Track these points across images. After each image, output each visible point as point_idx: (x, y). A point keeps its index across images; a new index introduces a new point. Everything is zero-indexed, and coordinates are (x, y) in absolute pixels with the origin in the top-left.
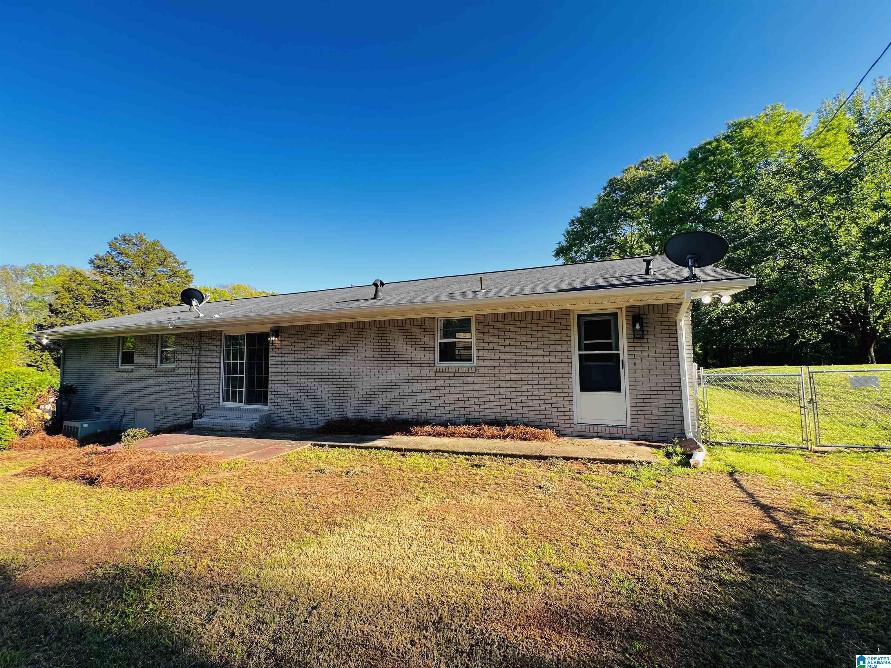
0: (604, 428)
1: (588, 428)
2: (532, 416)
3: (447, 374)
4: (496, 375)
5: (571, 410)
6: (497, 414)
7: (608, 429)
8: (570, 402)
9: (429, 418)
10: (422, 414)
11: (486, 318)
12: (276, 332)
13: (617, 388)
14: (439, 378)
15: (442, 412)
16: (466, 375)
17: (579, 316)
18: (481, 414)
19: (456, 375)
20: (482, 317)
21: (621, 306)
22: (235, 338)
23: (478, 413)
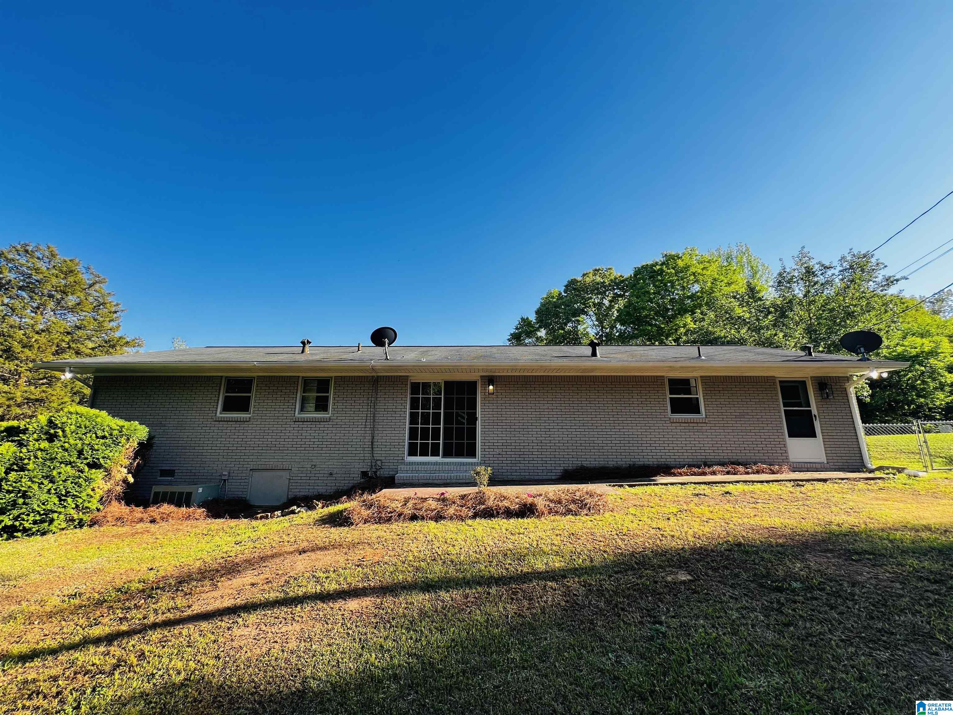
0: (811, 465)
1: (800, 465)
2: (758, 458)
3: (682, 425)
4: (725, 425)
5: (786, 452)
6: (730, 457)
7: (814, 465)
8: (785, 446)
9: (669, 463)
10: (662, 460)
11: (712, 379)
12: (491, 380)
13: (813, 434)
14: (674, 428)
15: (681, 457)
16: (699, 425)
17: (780, 382)
18: (716, 457)
19: (691, 425)
20: (709, 378)
21: (807, 376)
22: (426, 385)
23: (713, 457)
